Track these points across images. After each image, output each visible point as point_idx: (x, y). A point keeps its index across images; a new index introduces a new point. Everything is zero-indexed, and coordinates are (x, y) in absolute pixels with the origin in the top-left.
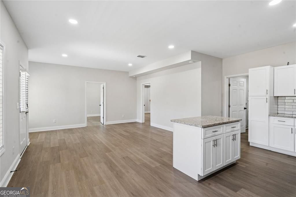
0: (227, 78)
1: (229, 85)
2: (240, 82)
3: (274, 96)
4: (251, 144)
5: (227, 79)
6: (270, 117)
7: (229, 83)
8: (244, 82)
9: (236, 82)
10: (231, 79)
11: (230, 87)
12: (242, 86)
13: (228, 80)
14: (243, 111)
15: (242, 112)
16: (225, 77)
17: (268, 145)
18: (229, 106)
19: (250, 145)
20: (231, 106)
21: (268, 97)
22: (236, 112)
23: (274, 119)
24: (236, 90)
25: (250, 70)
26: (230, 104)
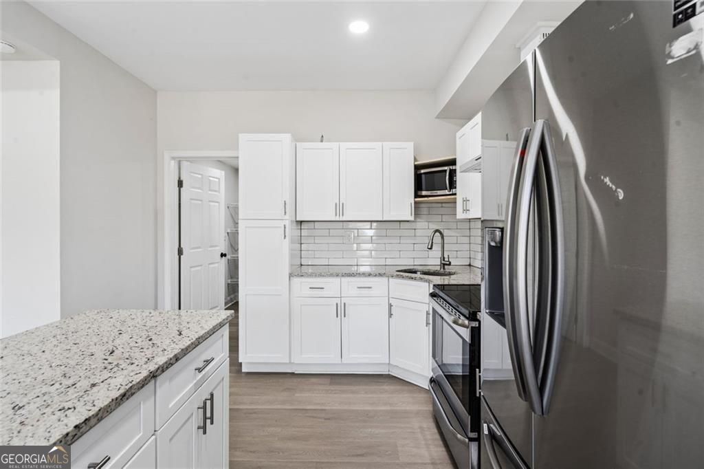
0: (173, 158)
1: (180, 184)
2: (212, 179)
3: (298, 219)
4: (244, 369)
5: (173, 162)
6: (292, 278)
7: (180, 178)
8: (219, 179)
9: (200, 176)
10: (185, 164)
11: (181, 189)
12: (215, 191)
13: (173, 164)
14: (217, 263)
15: (216, 265)
16: (167, 156)
17: (288, 362)
18: (180, 252)
19: (243, 371)
20: (184, 250)
21: (287, 222)
22: (199, 268)
23: (301, 283)
24: (201, 201)
25: (243, 137)
26: (182, 246)
